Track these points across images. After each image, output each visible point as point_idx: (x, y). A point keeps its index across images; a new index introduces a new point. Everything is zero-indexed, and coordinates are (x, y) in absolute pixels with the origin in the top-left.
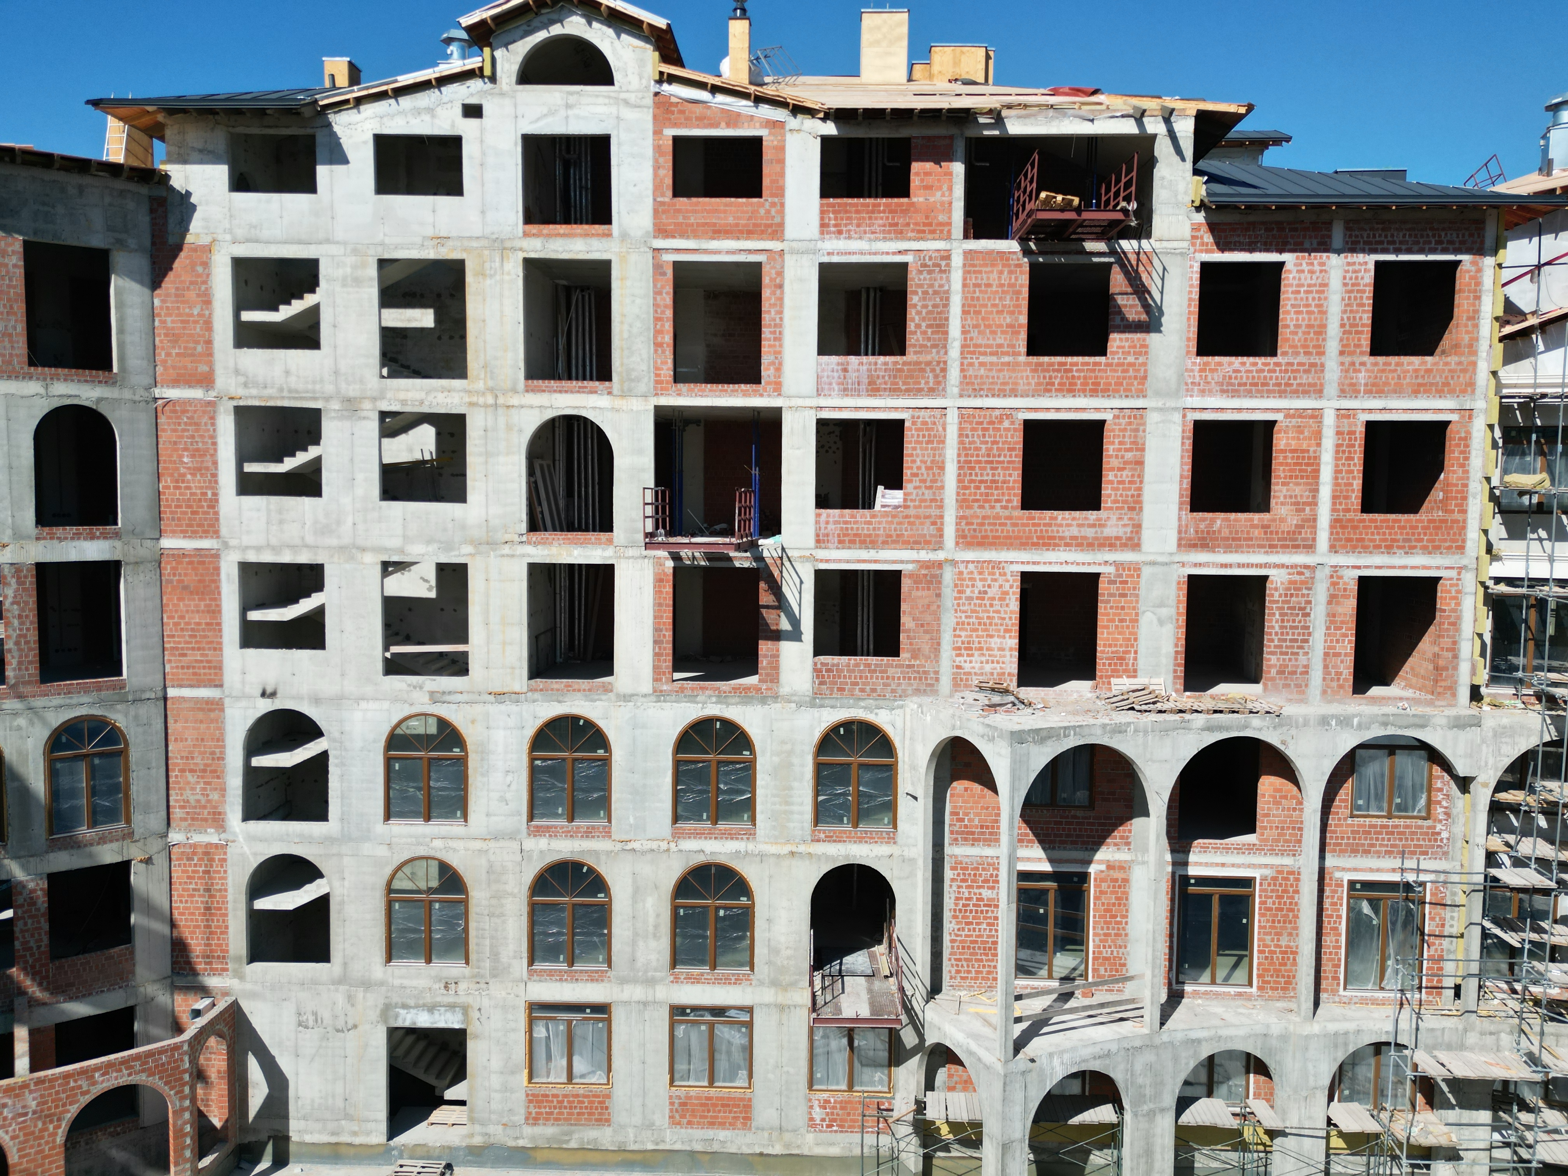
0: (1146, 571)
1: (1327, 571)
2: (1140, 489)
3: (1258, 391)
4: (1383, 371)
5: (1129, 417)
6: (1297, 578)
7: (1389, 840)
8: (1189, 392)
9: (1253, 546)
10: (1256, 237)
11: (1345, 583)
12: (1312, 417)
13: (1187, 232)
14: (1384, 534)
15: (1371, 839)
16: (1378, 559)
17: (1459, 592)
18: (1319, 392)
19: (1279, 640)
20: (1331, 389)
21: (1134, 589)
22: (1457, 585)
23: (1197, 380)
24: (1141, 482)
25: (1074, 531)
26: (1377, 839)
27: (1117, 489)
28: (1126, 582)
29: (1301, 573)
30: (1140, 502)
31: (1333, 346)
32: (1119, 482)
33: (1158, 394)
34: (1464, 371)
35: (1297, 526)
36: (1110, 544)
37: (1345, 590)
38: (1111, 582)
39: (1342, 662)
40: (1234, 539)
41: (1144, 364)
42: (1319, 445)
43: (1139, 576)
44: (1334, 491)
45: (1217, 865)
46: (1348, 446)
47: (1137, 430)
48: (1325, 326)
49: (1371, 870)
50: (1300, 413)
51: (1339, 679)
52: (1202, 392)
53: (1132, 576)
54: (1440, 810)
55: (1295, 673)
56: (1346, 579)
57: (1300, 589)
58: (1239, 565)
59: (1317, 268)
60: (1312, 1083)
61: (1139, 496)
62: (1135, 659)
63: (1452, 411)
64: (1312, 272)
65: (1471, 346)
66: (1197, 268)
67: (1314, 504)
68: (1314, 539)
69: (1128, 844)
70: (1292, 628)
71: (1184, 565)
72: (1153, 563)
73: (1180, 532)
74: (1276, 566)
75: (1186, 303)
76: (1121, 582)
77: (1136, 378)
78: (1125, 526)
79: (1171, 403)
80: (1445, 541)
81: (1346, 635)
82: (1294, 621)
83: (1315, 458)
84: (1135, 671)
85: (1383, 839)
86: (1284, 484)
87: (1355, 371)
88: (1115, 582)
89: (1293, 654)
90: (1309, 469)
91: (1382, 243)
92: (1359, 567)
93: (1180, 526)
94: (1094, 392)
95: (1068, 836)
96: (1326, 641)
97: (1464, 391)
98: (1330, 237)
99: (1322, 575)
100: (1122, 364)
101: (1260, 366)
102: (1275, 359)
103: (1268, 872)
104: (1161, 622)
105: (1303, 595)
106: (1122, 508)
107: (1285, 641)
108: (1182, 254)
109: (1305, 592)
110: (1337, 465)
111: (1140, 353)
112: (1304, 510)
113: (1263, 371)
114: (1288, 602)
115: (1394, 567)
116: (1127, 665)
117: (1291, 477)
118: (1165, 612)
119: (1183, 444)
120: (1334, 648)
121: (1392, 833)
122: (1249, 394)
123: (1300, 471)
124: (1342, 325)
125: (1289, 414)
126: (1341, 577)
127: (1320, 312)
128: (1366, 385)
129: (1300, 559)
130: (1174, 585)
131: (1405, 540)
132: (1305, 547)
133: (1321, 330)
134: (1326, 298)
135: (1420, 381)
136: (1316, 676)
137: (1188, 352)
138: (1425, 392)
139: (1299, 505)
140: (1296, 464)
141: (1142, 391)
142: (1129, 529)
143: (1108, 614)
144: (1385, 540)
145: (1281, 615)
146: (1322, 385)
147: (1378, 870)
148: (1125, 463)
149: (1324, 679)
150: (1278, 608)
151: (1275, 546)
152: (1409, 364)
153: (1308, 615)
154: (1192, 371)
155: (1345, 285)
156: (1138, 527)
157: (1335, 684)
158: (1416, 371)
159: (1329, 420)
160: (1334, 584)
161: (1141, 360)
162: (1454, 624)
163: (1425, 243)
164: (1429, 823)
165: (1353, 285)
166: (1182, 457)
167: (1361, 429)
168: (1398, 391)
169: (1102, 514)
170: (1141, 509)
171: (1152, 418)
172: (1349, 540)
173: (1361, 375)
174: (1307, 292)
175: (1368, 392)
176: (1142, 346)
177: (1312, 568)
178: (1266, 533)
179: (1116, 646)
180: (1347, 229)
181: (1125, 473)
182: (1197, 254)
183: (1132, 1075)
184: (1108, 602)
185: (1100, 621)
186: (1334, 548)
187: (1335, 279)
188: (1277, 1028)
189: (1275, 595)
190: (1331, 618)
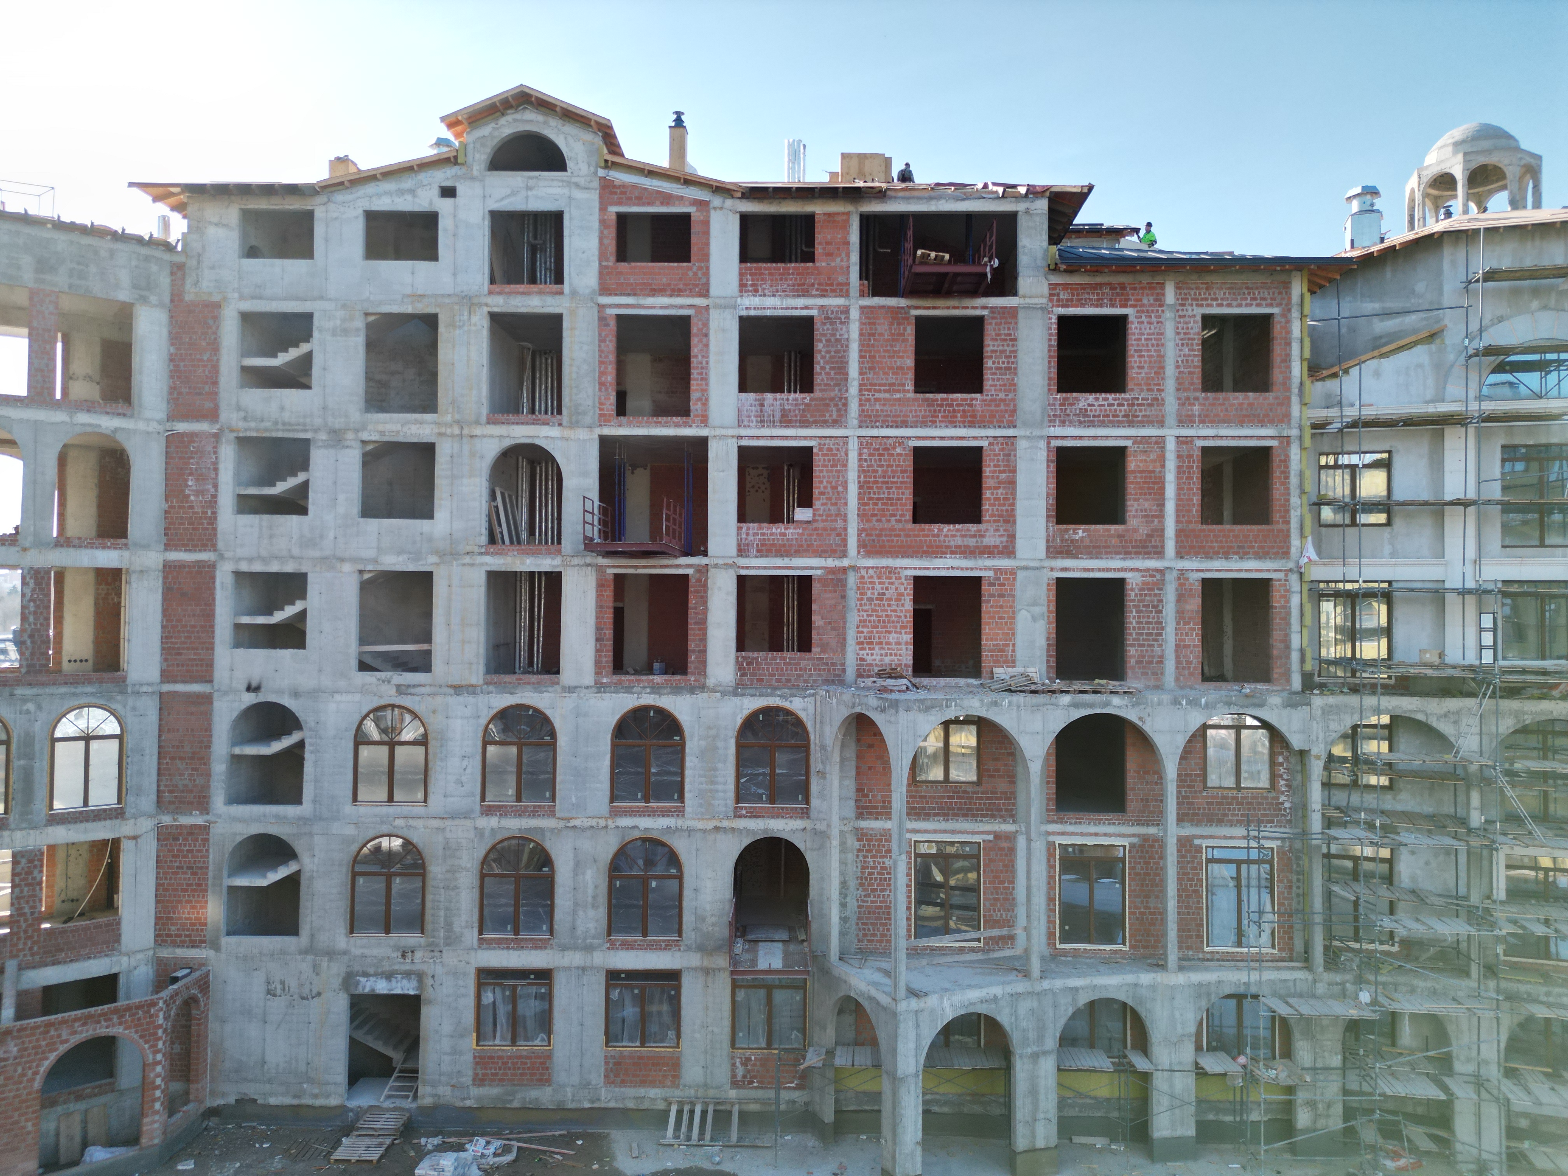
0: (1020, 575)
1: (1175, 574)
2: (1013, 504)
3: (1110, 422)
4: (1213, 405)
5: (1002, 444)
6: (1150, 579)
7: (1239, 810)
8: (1052, 423)
9: (1110, 553)
10: (1103, 294)
11: (1191, 584)
12: (1157, 443)
13: (1046, 290)
14: (1221, 541)
15: (1224, 809)
16: (1217, 564)
17: (1287, 591)
18: (1160, 423)
19: (1137, 634)
20: (1171, 420)
21: (1011, 590)
22: (1285, 585)
23: (1058, 413)
24: (1014, 499)
25: (959, 541)
26: (1229, 809)
27: (994, 505)
28: (1004, 585)
29: (1154, 576)
30: (1014, 516)
31: (1170, 385)
32: (995, 499)
33: (1025, 424)
34: (1281, 404)
35: (1147, 535)
36: (989, 552)
37: (1191, 590)
38: (990, 585)
39: (1191, 652)
40: (1094, 547)
41: (1013, 400)
42: (1163, 466)
43: (1014, 579)
44: (1177, 505)
45: (1091, 834)
46: (1188, 467)
47: (1009, 455)
48: (1163, 368)
49: (1225, 837)
50: (1146, 439)
51: (1189, 668)
52: (1063, 423)
53: (1009, 579)
54: (1282, 782)
55: (1151, 662)
56: (1191, 581)
57: (1153, 590)
58: (1099, 570)
59: (1154, 320)
60: (1180, 1031)
61: (1013, 510)
62: (1013, 651)
63: (1272, 438)
64: (1150, 323)
65: (1285, 384)
66: (1054, 320)
67: (1161, 516)
68: (1163, 547)
69: (1012, 816)
70: (1147, 623)
71: (1052, 569)
72: (1026, 568)
73: (1048, 541)
74: (1132, 570)
75: (1046, 349)
76: (999, 585)
77: (1006, 411)
78: (1001, 536)
79: (1037, 432)
80: (1273, 547)
81: (1194, 629)
82: (1149, 617)
83: (1161, 477)
84: (1014, 661)
85: (1234, 809)
86: (1135, 500)
87: (1190, 404)
88: (994, 585)
89: (1149, 645)
90: (1156, 487)
91: (1206, 299)
92: (1202, 571)
93: (1048, 536)
94: (972, 424)
95: (959, 809)
96: (1176, 635)
97: (1281, 421)
98: (1163, 294)
99: (1170, 577)
100: (995, 400)
101: (1111, 401)
102: (1123, 395)
103: (1135, 840)
104: (1034, 619)
105: (1155, 595)
106: (998, 521)
107: (1142, 634)
108: (1041, 308)
109: (1157, 592)
110: (1179, 484)
111: (1010, 391)
112: (1153, 522)
113: (1113, 405)
114: (1143, 601)
115: (1231, 570)
116: (1007, 656)
117: (1141, 494)
118: (1037, 610)
119: (1048, 466)
120: (1184, 640)
121: (1242, 804)
122: (1103, 424)
123: (1149, 488)
124: (1178, 367)
125: (1136, 440)
126: (1187, 579)
127: (1158, 356)
128: (1200, 416)
129: (1152, 564)
130: (1045, 587)
131: (1239, 547)
132: (1155, 553)
133: (1160, 371)
134: (1163, 345)
135: (1244, 412)
136: (1170, 665)
137: (1049, 390)
138: (1249, 422)
139: (1148, 517)
140: (1145, 483)
141: (1012, 422)
142: (1004, 539)
143: (989, 612)
144: (1223, 547)
145: (1137, 612)
146: (1163, 416)
147: (1231, 837)
148: (999, 483)
149: (1177, 668)
150: (1134, 606)
151: (1129, 553)
152: (1234, 399)
153: (1161, 612)
154: (1054, 405)
155: (1178, 333)
156: (1012, 537)
157: (1186, 672)
158: (1241, 404)
159: (1171, 445)
160: (1181, 585)
161: (1011, 396)
162: (1284, 619)
163: (1242, 299)
164: (1273, 794)
165: (1185, 334)
166: (1048, 478)
167: (1197, 453)
168: (1226, 421)
169: (982, 527)
170: (1015, 522)
171: (1022, 445)
172: (1192, 547)
173: (1196, 408)
174: (1146, 339)
175: (1202, 422)
176: (1011, 385)
177: (1161, 571)
178: (1121, 542)
179: (996, 640)
180: (1177, 288)
181: (1000, 491)
182: (1055, 309)
183: (1016, 1019)
184: (989, 601)
185: (985, 617)
186: (1180, 555)
187: (1169, 329)
188: (1146, 978)
189: (1131, 595)
190: (1180, 614)
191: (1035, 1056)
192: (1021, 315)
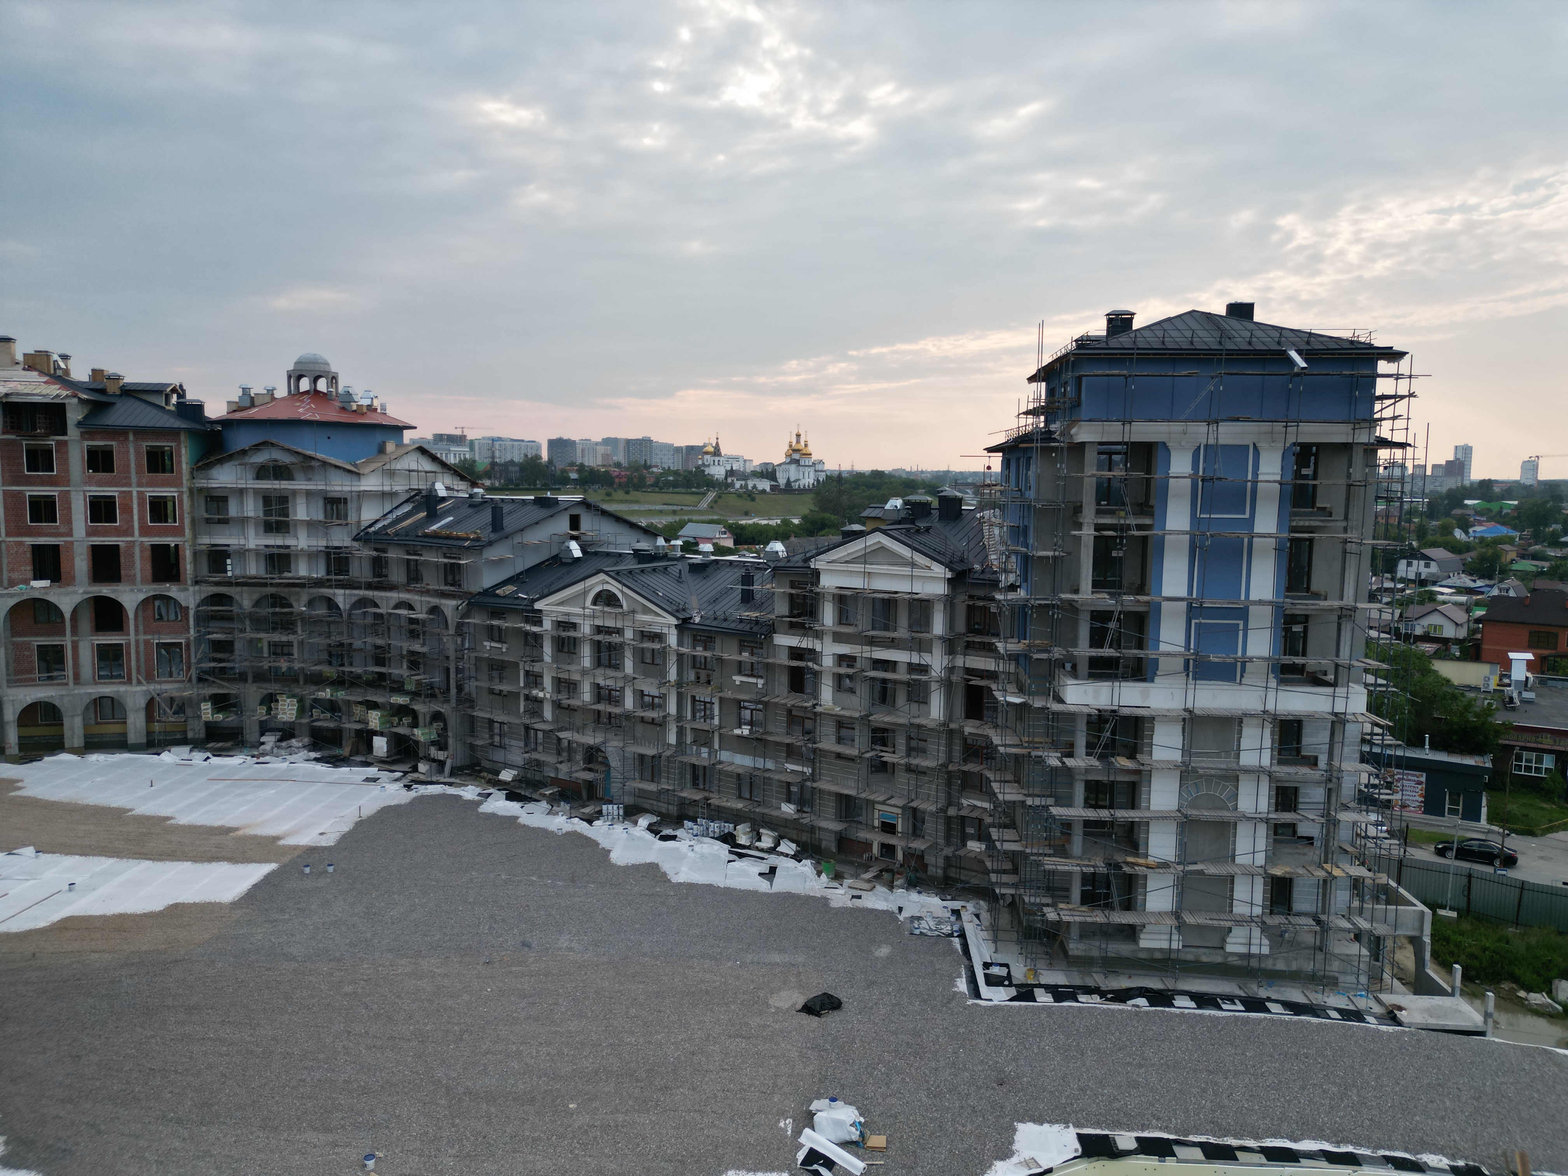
0: (75, 543)
1: (139, 543)
2: (69, 515)
3: (108, 485)
4: (152, 479)
5: (63, 494)
6: (129, 545)
8: (86, 485)
9: (112, 534)
10: (104, 437)
12: (127, 494)
13: (80, 437)
14: (157, 530)
16: (156, 539)
17: (185, 549)
18: (130, 485)
19: (124, 565)
20: (134, 485)
21: (72, 549)
22: (183, 547)
23: (89, 482)
25: (49, 530)
26: (163, 629)
27: (62, 515)
28: (69, 547)
30: (70, 521)
31: (135, 470)
33: (75, 486)
34: (179, 479)
35: (126, 528)
36: (61, 534)
37: (146, 548)
38: (63, 547)
39: (147, 572)
40: (106, 532)
41: (66, 476)
42: (132, 503)
43: (73, 545)
44: (139, 516)
45: (109, 639)
46: (144, 504)
47: (67, 498)
48: (129, 464)
50: (123, 492)
51: (145, 579)
52: (89, 486)
53: (71, 545)
55: (131, 576)
56: (146, 545)
57: (130, 549)
58: (108, 541)
59: (125, 446)
60: (138, 706)
61: (69, 518)
63: (175, 493)
64: (123, 447)
65: (179, 471)
66: (85, 447)
67: (132, 521)
68: (133, 532)
69: (77, 634)
70: (129, 561)
71: (89, 542)
72: (78, 541)
73: (87, 530)
74: (121, 542)
75: (83, 457)
76: (67, 547)
77: (64, 481)
78: (66, 528)
79: (81, 489)
80: (178, 533)
81: (148, 566)
82: (129, 559)
83: (131, 506)
84: (75, 574)
86: (120, 514)
87: (142, 479)
88: (65, 547)
89: (129, 570)
90: (128, 510)
91: (146, 441)
92: (150, 542)
93: (87, 528)
94: (49, 486)
95: (54, 632)
96: (141, 565)
97: (178, 487)
98: (128, 439)
99: (137, 544)
100: (59, 475)
101: (108, 476)
102: (113, 474)
103: (127, 641)
104: (82, 560)
105: (131, 551)
106: (63, 522)
107: (126, 565)
108: (79, 442)
109: (132, 549)
110: (140, 509)
111: (65, 472)
112: (128, 523)
113: (109, 479)
114: (127, 553)
115: (163, 542)
116: (71, 573)
117: (123, 513)
118: (83, 557)
119: (86, 503)
120: (144, 567)
121: (167, 627)
123: (126, 511)
124: (137, 463)
125: (120, 493)
126: (144, 545)
127: (126, 460)
128: (147, 484)
129: (129, 539)
130: (86, 548)
131: (166, 532)
132: (130, 535)
133: (129, 466)
134: (130, 456)
135: (166, 483)
136: (140, 577)
137: (85, 471)
138: (167, 486)
139: (126, 521)
140: (124, 509)
141: (67, 485)
142: (67, 530)
143: (63, 558)
144: (158, 532)
145: (125, 557)
146: (131, 483)
148: (63, 508)
150: (123, 555)
151: (120, 535)
152: (160, 476)
153: (134, 557)
154: (86, 478)
155: (137, 453)
156: (71, 529)
158: (162, 479)
159: (135, 494)
160: (142, 547)
161: (65, 474)
162: (184, 561)
163: (161, 440)
164: (181, 623)
165: (139, 454)
166: (86, 506)
167: (147, 498)
168: (156, 486)
169: (57, 524)
170: (72, 523)
171: (73, 494)
172: (146, 532)
173: (145, 481)
174: (121, 455)
175: (148, 486)
176: (65, 469)
177: (133, 542)
178: (116, 530)
179: (67, 568)
180: (134, 434)
181: (63, 512)
182: (84, 443)
183: (63, 703)
184: (63, 554)
185: (62, 560)
186: (140, 535)
187: (132, 450)
188: (122, 688)
189: (122, 551)
190: (142, 557)
191: (73, 716)
192: (69, 444)
